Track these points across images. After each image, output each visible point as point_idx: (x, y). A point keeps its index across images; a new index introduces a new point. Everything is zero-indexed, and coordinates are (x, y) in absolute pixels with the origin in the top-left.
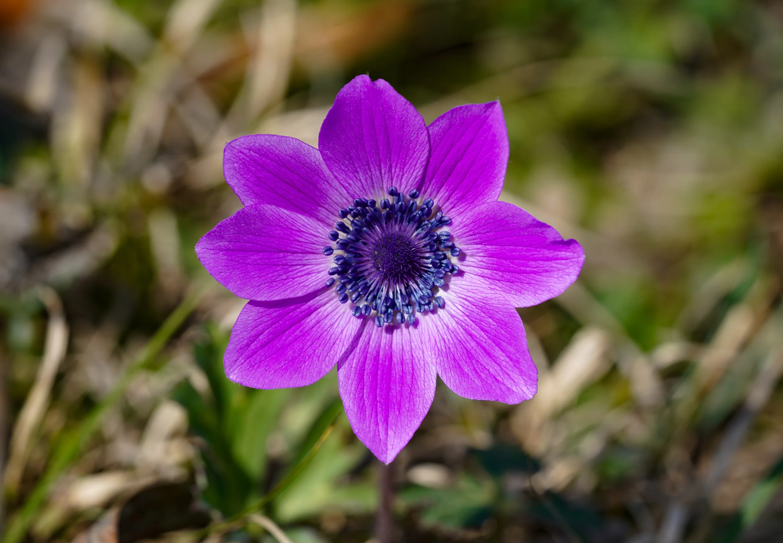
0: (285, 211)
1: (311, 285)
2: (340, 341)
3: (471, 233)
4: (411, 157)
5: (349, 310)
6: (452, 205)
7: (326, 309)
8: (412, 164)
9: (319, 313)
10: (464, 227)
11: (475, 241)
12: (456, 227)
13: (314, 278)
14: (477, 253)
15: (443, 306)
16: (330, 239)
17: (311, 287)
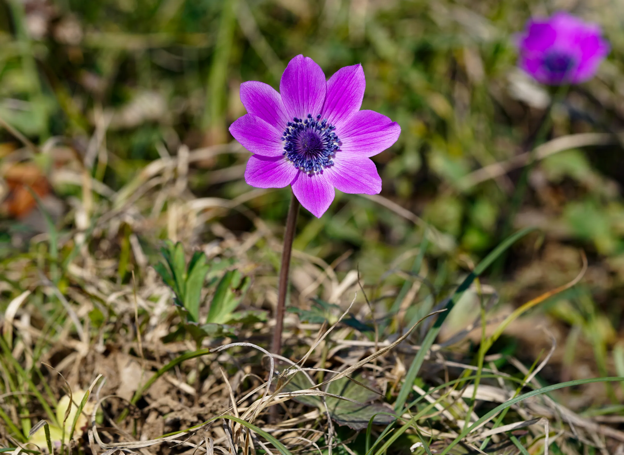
0: (264, 121)
1: (276, 154)
2: (291, 176)
3: (345, 132)
4: (318, 98)
5: (292, 166)
6: (335, 122)
7: (283, 166)
8: (318, 102)
9: (279, 167)
10: (342, 129)
11: (347, 136)
12: (338, 130)
13: (277, 152)
14: (347, 141)
15: (333, 165)
16: (283, 135)
17: (276, 155)
